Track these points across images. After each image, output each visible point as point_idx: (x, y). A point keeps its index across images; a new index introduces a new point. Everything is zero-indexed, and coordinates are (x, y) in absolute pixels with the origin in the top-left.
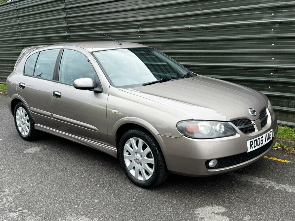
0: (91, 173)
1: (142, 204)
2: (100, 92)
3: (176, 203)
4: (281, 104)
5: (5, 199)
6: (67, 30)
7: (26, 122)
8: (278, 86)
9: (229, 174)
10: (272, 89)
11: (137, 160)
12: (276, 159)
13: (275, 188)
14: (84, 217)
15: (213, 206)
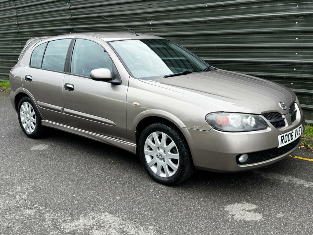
0: (107, 170)
1: (167, 201)
2: (119, 84)
3: (203, 200)
4: (304, 101)
5: (18, 196)
6: (70, 22)
7: (32, 118)
8: (302, 83)
9: (254, 172)
10: (294, 85)
11: (160, 155)
12: (301, 158)
13: (305, 186)
14: (108, 214)
15: (242, 203)
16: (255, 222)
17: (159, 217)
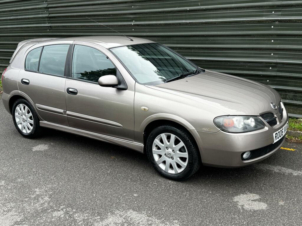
0: (115, 169)
1: (181, 196)
2: (125, 89)
3: (212, 193)
5: (41, 199)
6: (48, 20)
7: (29, 119)
8: (277, 80)
10: (270, 82)
11: (169, 154)
12: (283, 148)
13: (293, 174)
14: (132, 211)
15: (246, 194)
16: (263, 211)
17: (179, 212)
